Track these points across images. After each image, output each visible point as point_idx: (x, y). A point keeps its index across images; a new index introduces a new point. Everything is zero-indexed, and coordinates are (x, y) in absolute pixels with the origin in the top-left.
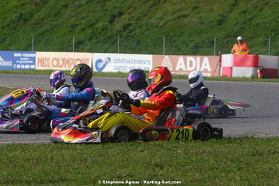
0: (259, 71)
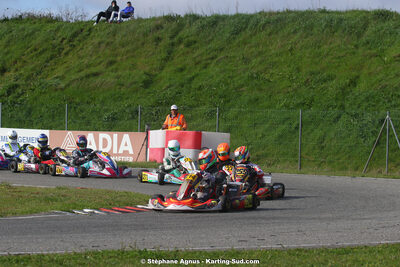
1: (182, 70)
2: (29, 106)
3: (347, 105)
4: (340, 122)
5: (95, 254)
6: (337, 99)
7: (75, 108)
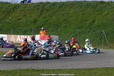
1: (45, 18)
2: (1, 28)
3: (92, 28)
4: (90, 33)
5: (20, 70)
6: (89, 26)
7: (14, 28)
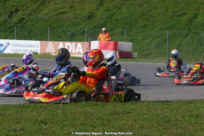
0: (118, 53)
1: (108, 10)
2: (30, 29)
3: (192, 28)
6: (187, 25)
7: (53, 30)
